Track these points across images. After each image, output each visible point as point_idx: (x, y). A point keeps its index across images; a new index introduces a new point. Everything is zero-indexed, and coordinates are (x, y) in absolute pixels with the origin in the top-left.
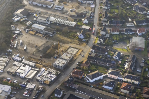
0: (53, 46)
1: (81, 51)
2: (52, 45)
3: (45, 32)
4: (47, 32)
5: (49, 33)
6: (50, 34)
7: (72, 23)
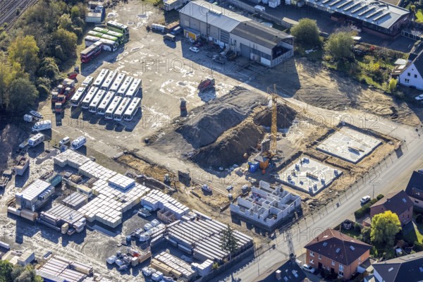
0: (257, 114)
1: (393, 148)
2: (257, 110)
3: (238, 45)
4: (247, 42)
5: (255, 51)
6: (260, 54)
7: (385, 13)
